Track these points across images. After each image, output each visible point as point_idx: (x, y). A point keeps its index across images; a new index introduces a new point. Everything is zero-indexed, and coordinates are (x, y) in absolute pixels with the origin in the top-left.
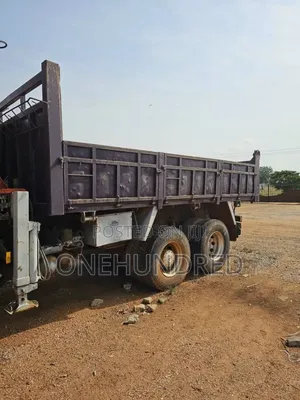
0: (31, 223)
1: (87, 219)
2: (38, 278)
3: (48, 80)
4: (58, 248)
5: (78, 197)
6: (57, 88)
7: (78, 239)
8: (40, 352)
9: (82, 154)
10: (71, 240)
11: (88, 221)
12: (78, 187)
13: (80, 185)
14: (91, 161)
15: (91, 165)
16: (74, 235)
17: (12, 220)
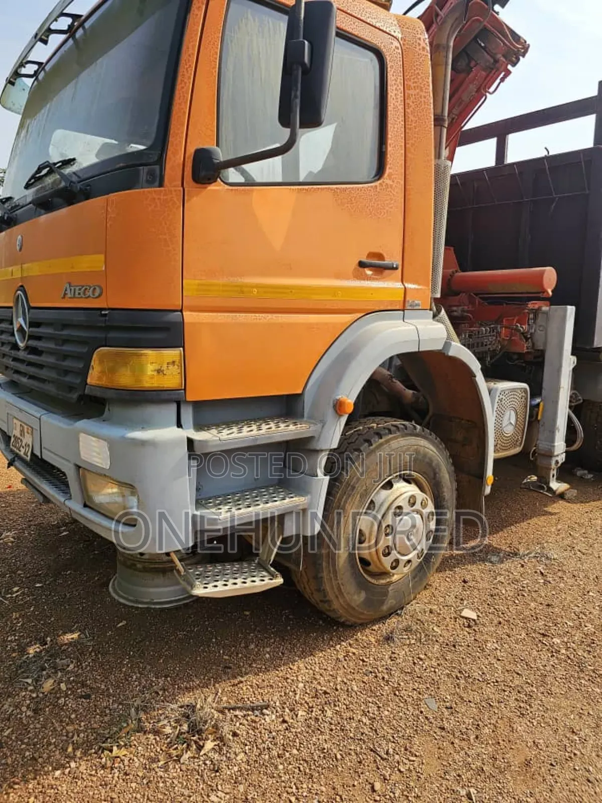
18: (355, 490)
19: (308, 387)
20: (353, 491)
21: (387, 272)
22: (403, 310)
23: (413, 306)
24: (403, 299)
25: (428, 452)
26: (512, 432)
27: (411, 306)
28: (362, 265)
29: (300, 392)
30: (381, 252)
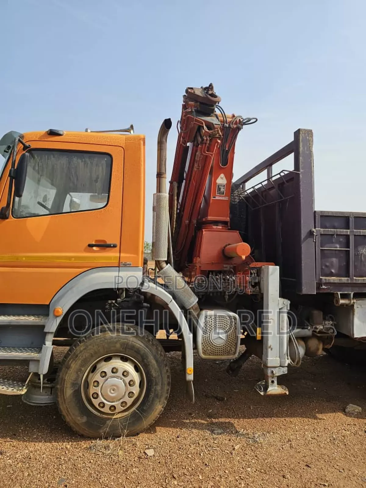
0: (282, 300)
1: (342, 301)
2: (288, 361)
3: (301, 149)
4: (307, 332)
5: (331, 275)
6: (310, 155)
7: (329, 324)
8: (291, 447)
9: (336, 224)
10: (321, 324)
11: (342, 305)
12: (332, 263)
13: (334, 260)
14: (348, 232)
15: (347, 237)
16: (324, 319)
17: (262, 294)
18: (78, 357)
19: (52, 302)
20: (76, 358)
21: (108, 249)
22: (119, 267)
23: (126, 265)
24: (118, 261)
25: (135, 345)
26: (224, 344)
27: (124, 265)
28: (91, 246)
29: (48, 303)
30: (105, 239)
